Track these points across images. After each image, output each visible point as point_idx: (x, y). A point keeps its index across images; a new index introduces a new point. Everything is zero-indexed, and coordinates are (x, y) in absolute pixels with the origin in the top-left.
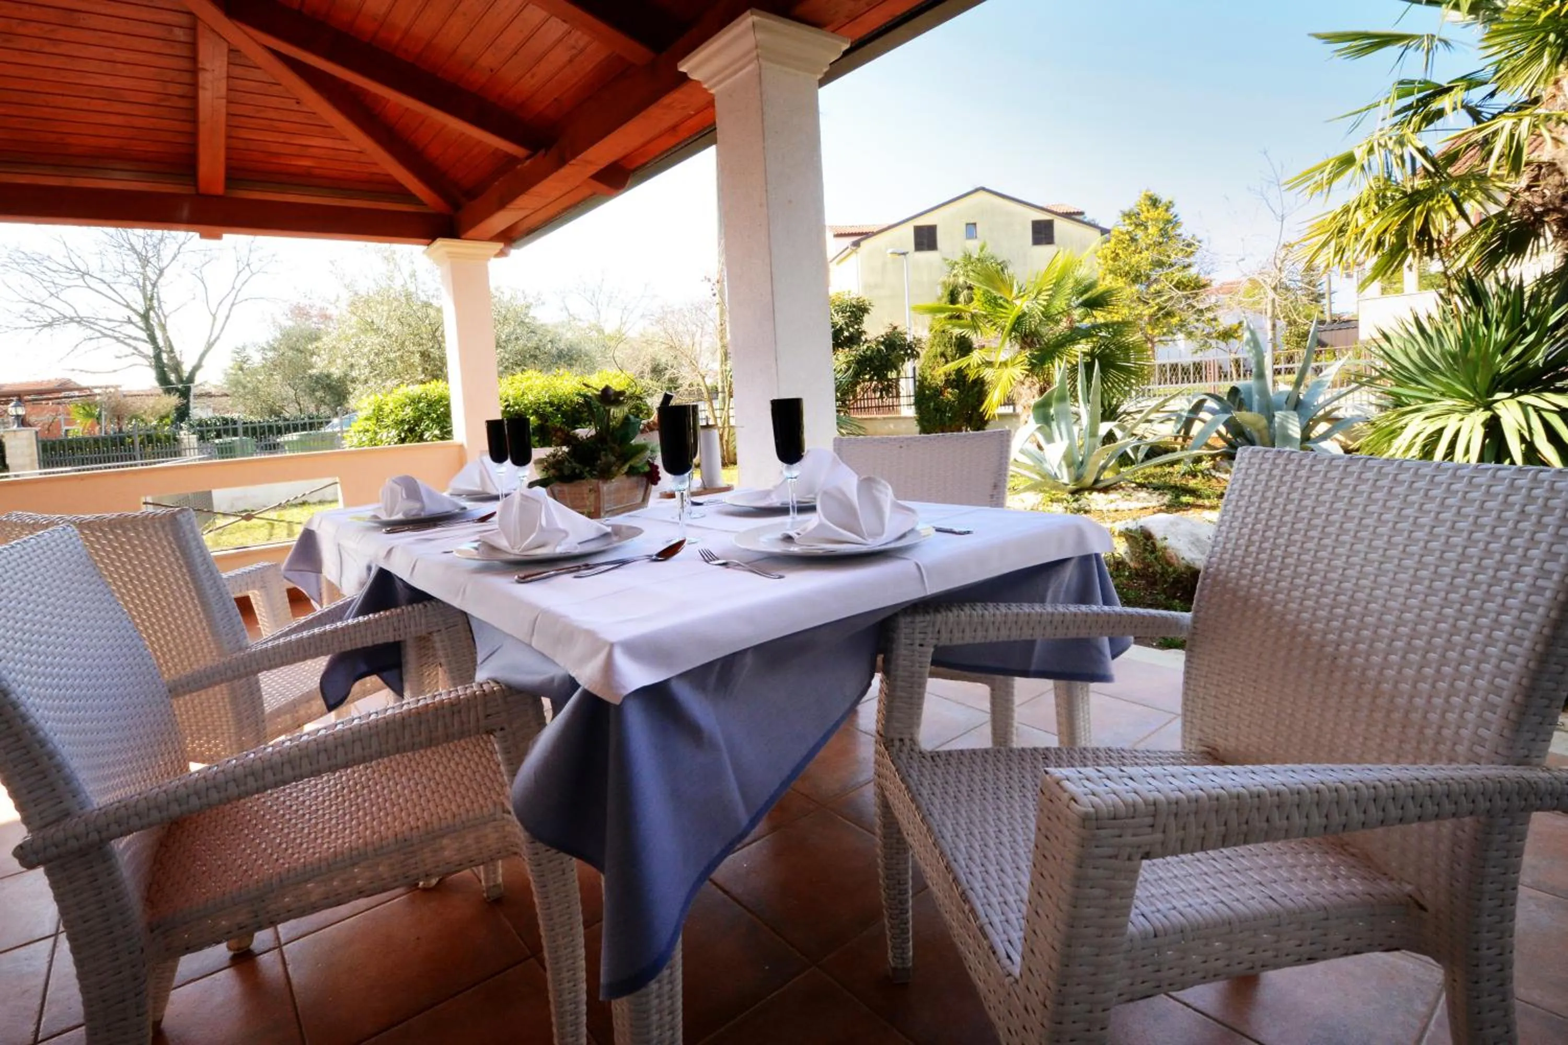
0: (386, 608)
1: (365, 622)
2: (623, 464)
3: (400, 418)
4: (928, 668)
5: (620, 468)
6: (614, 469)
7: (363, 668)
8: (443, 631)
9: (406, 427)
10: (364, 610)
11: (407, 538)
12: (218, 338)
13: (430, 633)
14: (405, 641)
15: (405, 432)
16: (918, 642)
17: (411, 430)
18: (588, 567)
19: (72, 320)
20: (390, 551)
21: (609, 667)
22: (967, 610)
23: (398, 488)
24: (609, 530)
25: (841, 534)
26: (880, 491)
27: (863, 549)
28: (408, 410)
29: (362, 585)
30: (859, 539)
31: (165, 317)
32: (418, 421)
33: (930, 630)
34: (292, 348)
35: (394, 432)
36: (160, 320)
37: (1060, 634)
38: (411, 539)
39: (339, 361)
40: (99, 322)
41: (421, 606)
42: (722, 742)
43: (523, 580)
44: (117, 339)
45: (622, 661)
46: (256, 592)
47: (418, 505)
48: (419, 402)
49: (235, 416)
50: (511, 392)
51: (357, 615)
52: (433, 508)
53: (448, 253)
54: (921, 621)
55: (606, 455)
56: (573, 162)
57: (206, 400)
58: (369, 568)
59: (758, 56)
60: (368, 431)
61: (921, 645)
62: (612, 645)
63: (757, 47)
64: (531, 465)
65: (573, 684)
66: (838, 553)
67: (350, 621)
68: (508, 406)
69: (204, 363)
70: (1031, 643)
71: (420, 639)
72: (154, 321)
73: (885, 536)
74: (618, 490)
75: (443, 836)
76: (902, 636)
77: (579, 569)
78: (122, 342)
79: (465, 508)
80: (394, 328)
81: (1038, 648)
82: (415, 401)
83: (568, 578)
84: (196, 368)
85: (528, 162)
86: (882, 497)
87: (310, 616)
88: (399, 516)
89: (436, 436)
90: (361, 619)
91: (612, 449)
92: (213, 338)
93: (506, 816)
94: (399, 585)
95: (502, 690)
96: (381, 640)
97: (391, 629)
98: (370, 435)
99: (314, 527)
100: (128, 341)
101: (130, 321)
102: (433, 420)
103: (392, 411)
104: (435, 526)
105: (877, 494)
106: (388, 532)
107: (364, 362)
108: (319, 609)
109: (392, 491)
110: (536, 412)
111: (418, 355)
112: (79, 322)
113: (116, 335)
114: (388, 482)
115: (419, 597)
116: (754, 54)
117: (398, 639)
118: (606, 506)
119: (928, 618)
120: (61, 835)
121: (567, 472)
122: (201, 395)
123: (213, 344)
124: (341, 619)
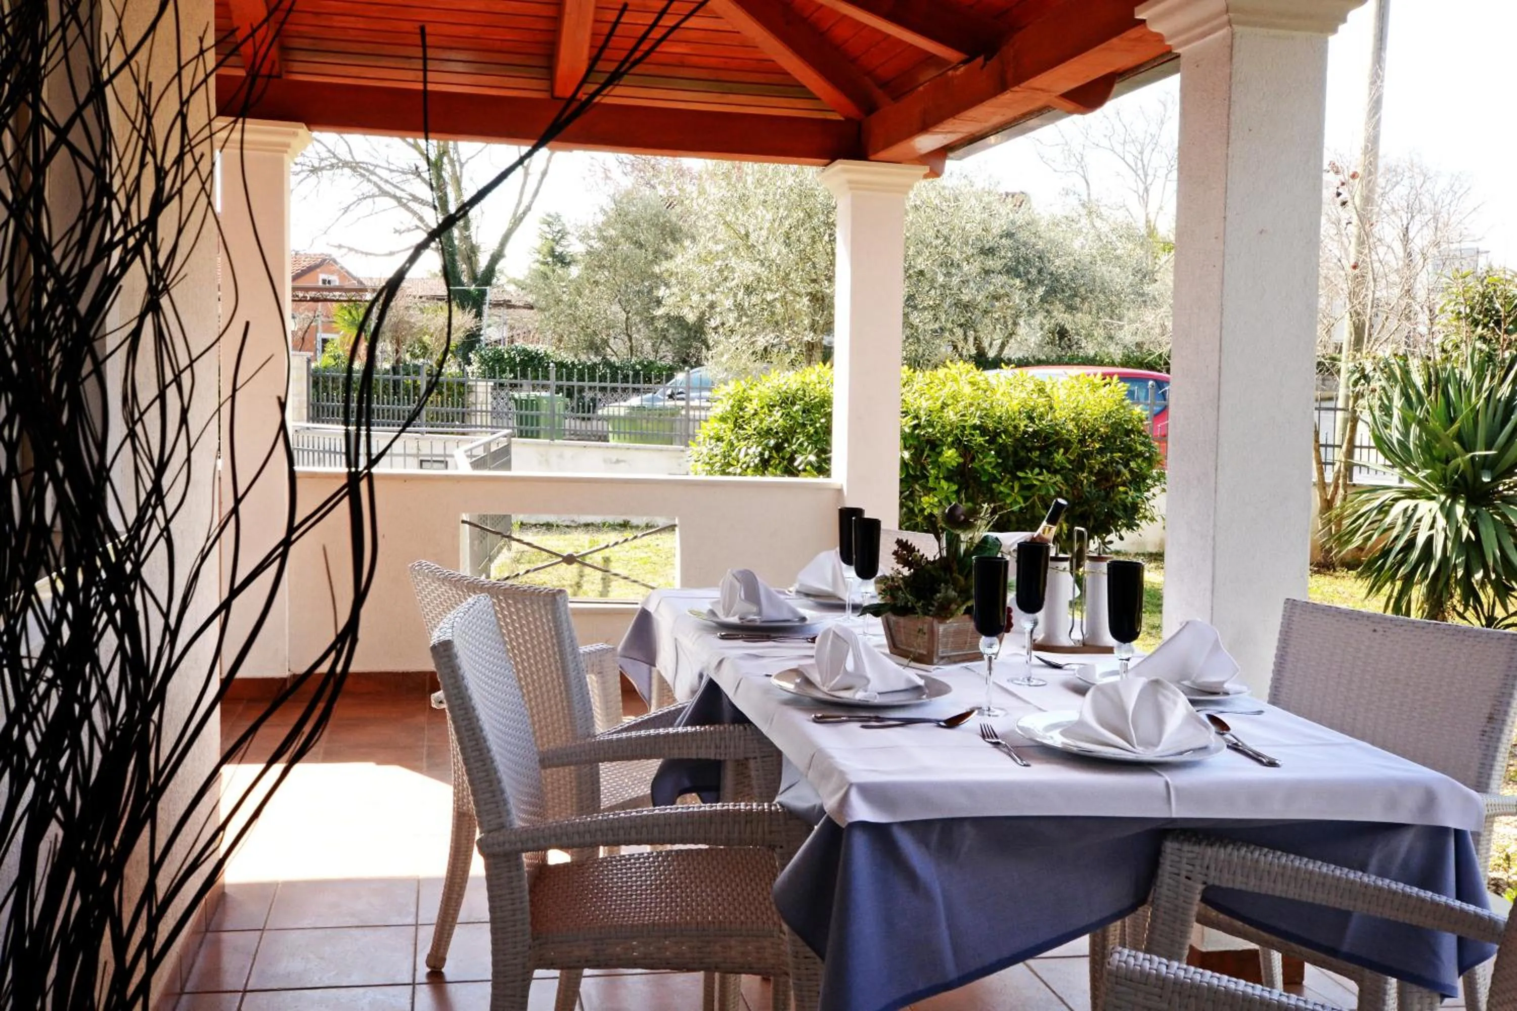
0: (711, 723)
1: (692, 733)
2: (964, 603)
3: (764, 426)
4: (1196, 906)
5: (959, 607)
6: (954, 607)
7: (687, 783)
8: (759, 760)
9: (772, 442)
10: (691, 722)
11: (739, 648)
12: (528, 208)
13: (747, 759)
14: (725, 761)
15: (771, 449)
16: (1184, 873)
17: (778, 448)
18: (878, 719)
19: (346, 164)
20: (721, 662)
21: (844, 801)
22: (1243, 851)
23: (737, 584)
24: (921, 682)
25: (1103, 735)
26: (1165, 696)
27: (1129, 756)
28: (777, 414)
29: (693, 692)
30: (1130, 747)
31: (462, 166)
32: (789, 434)
33: (1198, 862)
34: (628, 238)
35: (755, 450)
36: (454, 172)
37: (1389, 914)
38: (741, 652)
39: (695, 298)
40: (378, 171)
41: (741, 727)
42: (939, 899)
43: (817, 720)
44: (399, 200)
45: (855, 798)
46: (593, 677)
47: (754, 609)
48: (793, 403)
49: (541, 348)
50: (925, 404)
51: (686, 725)
52: (771, 613)
53: (850, 182)
54: (1189, 850)
55: (947, 589)
56: (1016, 88)
57: (503, 311)
58: (701, 676)
59: (1230, 23)
60: (719, 439)
61: (1188, 878)
62: (851, 785)
63: (1227, 11)
64: (873, 580)
65: (822, 811)
66: (1094, 754)
67: (681, 729)
68: (916, 427)
69: (507, 251)
70: (1347, 915)
71: (737, 762)
72: (446, 174)
73: (1159, 749)
74: (958, 633)
75: (731, 936)
76: (1168, 863)
77: (870, 719)
78: (405, 206)
79: (803, 619)
80: (775, 250)
81: (1354, 923)
82: (787, 401)
83: (855, 726)
84: (496, 258)
85: (962, 69)
86: (1167, 704)
87: (645, 717)
88: (734, 620)
89: (810, 463)
90: (689, 729)
91: (955, 583)
92: (521, 211)
93: (782, 935)
94: (725, 702)
95: (784, 813)
96: (703, 754)
97: (713, 746)
98: (723, 446)
99: (651, 608)
100: (412, 205)
101: (417, 172)
102: (809, 437)
103: (756, 414)
104: (769, 638)
105: (1161, 698)
106: (723, 638)
107: (729, 303)
108: (654, 711)
109: (732, 586)
110: (957, 443)
111: (806, 300)
112: (354, 169)
113: (399, 193)
114: (728, 576)
115: (740, 718)
116: (1225, 18)
117: (718, 757)
118: (941, 651)
119: (1196, 849)
120: (501, 839)
121: (900, 603)
122: (497, 305)
123: (521, 219)
124: (671, 725)
